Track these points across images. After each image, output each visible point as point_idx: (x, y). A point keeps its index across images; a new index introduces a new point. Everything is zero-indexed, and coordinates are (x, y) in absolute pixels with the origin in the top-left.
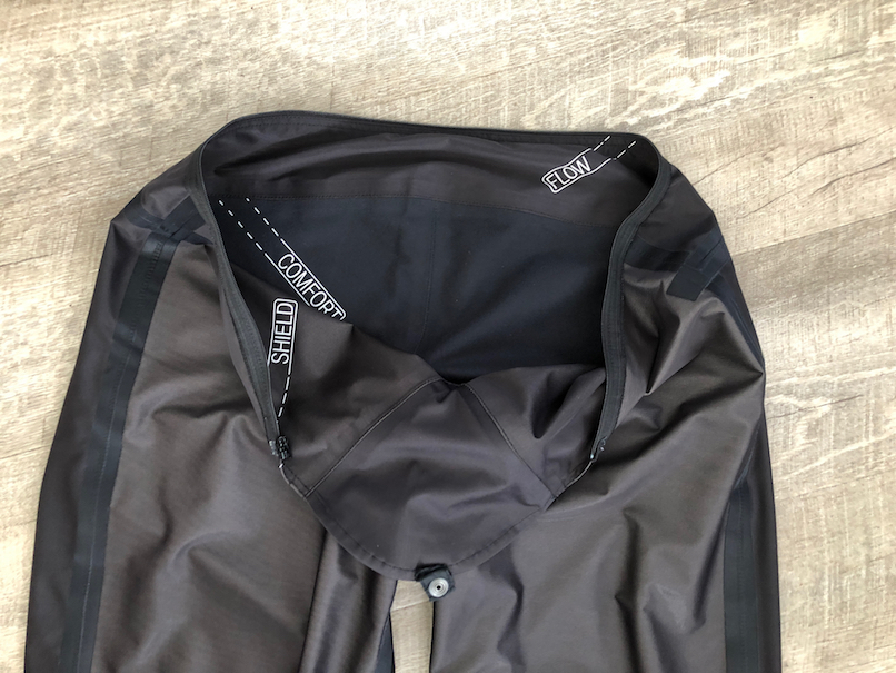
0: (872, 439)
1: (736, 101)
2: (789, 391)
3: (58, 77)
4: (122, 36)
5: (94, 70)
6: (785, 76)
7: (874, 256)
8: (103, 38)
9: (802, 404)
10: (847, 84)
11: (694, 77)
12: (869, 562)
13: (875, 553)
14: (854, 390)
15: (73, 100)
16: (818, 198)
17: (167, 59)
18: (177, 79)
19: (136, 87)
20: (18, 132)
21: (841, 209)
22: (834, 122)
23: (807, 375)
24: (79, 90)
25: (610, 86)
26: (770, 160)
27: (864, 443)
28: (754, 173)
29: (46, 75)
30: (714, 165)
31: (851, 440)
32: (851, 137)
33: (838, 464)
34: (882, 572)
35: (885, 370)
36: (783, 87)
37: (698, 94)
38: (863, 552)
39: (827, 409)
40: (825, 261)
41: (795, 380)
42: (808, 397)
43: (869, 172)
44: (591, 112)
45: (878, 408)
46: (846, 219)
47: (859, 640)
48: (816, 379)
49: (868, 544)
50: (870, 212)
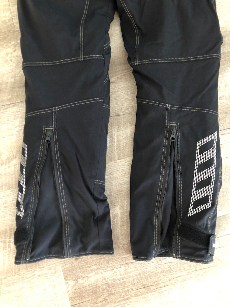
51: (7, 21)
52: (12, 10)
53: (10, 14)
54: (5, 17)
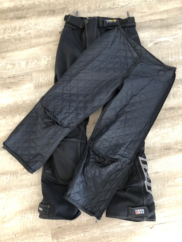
51: (33, 100)
52: (36, 95)
53: (35, 97)
54: (32, 98)
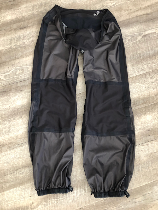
0: (136, 41)
1: (117, 6)
2: (125, 36)
3: (35, 6)
4: (43, 2)
5: (39, 5)
6: (122, 3)
7: (135, 21)
8: (40, 2)
9: (127, 37)
10: (130, 3)
11: (111, 3)
12: (137, 54)
13: (137, 53)
14: (133, 36)
15: (37, 9)
16: (127, 15)
17: (48, 4)
18: (49, 6)
19: (44, 7)
20: (30, 12)
21: (130, 16)
22: (128, 7)
23: (128, 34)
24: (38, 8)
25: (101, 5)
26: (121, 11)
27: (135, 41)
28: (119, 13)
29: (33, 6)
30: (114, 12)
31: (133, 41)
32: (131, 9)
33: (132, 43)
34: (139, 55)
35: (137, 33)
36: (122, 4)
37: (112, 5)
38: (136, 53)
39: (130, 38)
40: (129, 22)
41: (126, 35)
42: (128, 37)
43: (133, 12)
44: (99, 7)
45: (137, 37)
46: (131, 17)
47: (136, 63)
48: (129, 35)
49: (136, 52)
50: (133, 16)
